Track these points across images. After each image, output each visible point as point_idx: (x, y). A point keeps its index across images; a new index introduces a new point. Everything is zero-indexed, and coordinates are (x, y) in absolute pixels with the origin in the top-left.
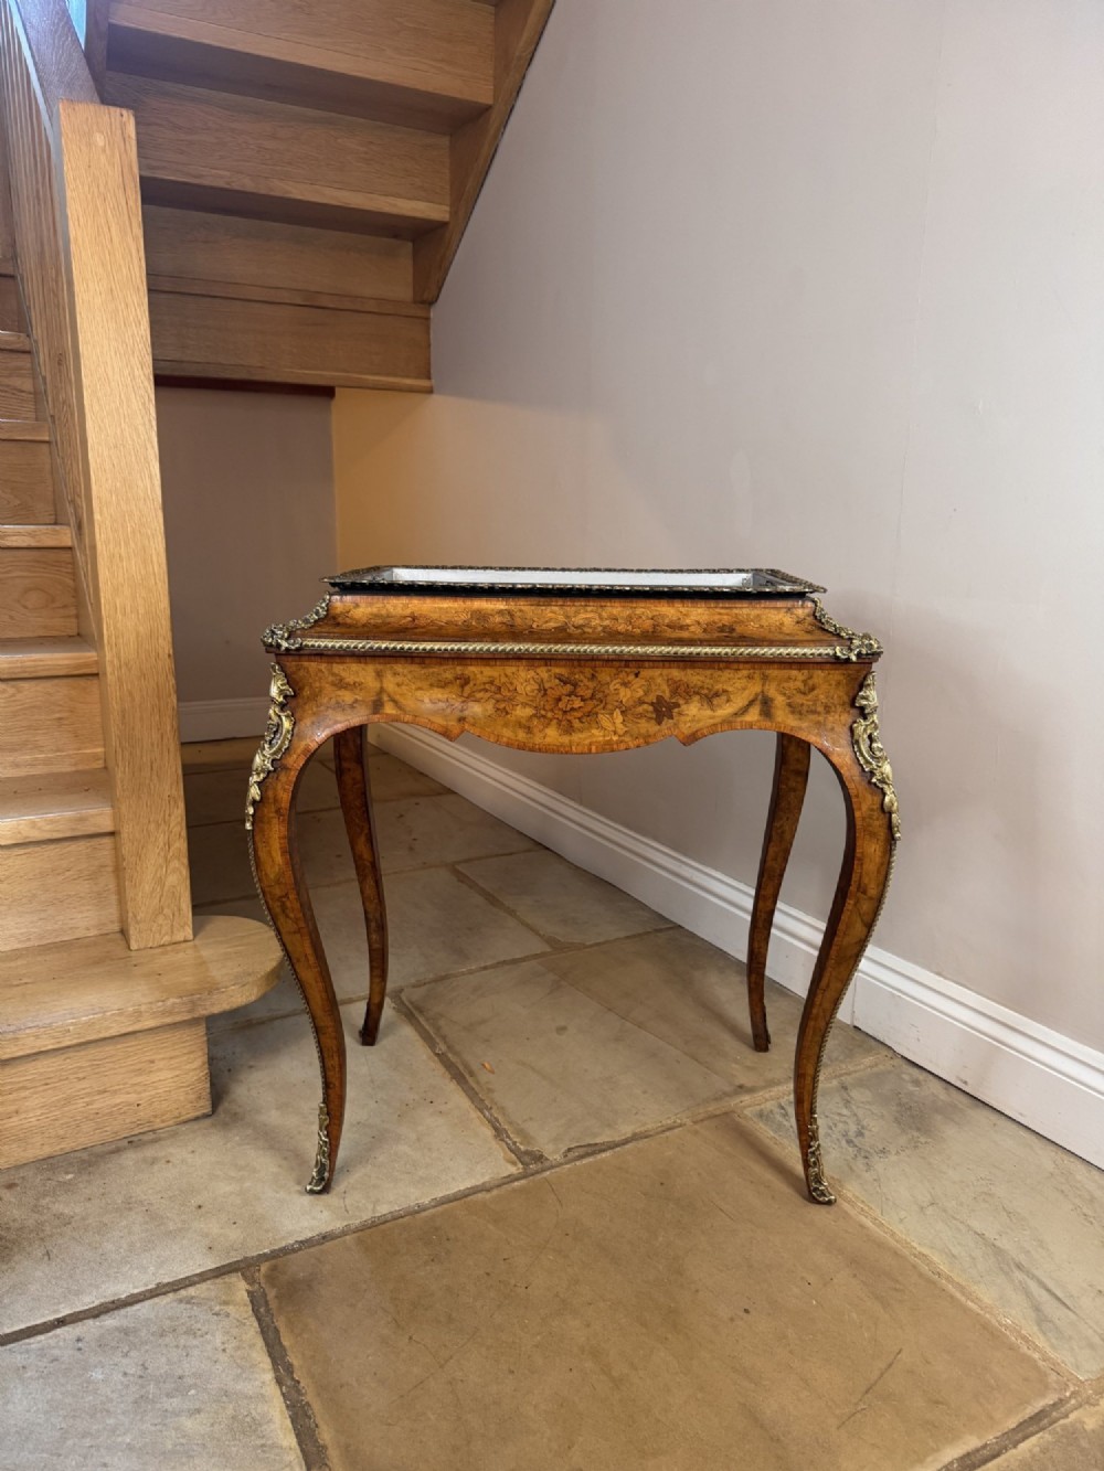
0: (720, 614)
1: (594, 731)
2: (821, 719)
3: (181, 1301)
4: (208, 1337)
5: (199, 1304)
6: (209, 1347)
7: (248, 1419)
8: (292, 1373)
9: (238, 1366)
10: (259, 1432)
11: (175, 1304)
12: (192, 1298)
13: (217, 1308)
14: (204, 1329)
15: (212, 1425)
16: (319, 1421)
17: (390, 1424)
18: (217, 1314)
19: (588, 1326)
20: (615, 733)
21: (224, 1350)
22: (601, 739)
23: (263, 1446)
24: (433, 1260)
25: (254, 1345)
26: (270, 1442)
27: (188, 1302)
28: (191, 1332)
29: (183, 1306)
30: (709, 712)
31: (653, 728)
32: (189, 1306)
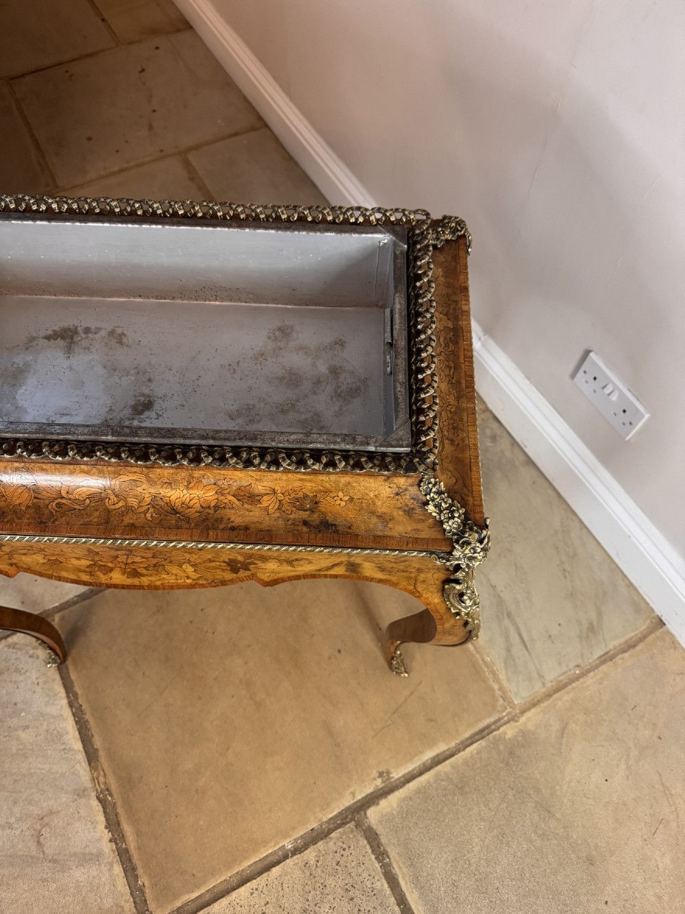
0: (301, 480)
1: (163, 576)
2: (413, 575)
3: (9, 646)
4: (28, 674)
5: (20, 649)
6: (29, 682)
7: (55, 732)
8: (77, 699)
9: (47, 695)
10: (61, 741)
11: (6, 649)
12: (16, 644)
13: (31, 652)
14: (25, 668)
15: (36, 736)
16: (93, 732)
17: (132, 735)
18: (31, 657)
19: (246, 663)
20: (188, 578)
21: (38, 684)
22: (173, 581)
23: (64, 749)
24: (158, 611)
25: (55, 680)
26: (68, 747)
27: (14, 648)
28: (17, 671)
29: (11, 650)
30: (290, 568)
31: (229, 576)
32: (15, 651)
